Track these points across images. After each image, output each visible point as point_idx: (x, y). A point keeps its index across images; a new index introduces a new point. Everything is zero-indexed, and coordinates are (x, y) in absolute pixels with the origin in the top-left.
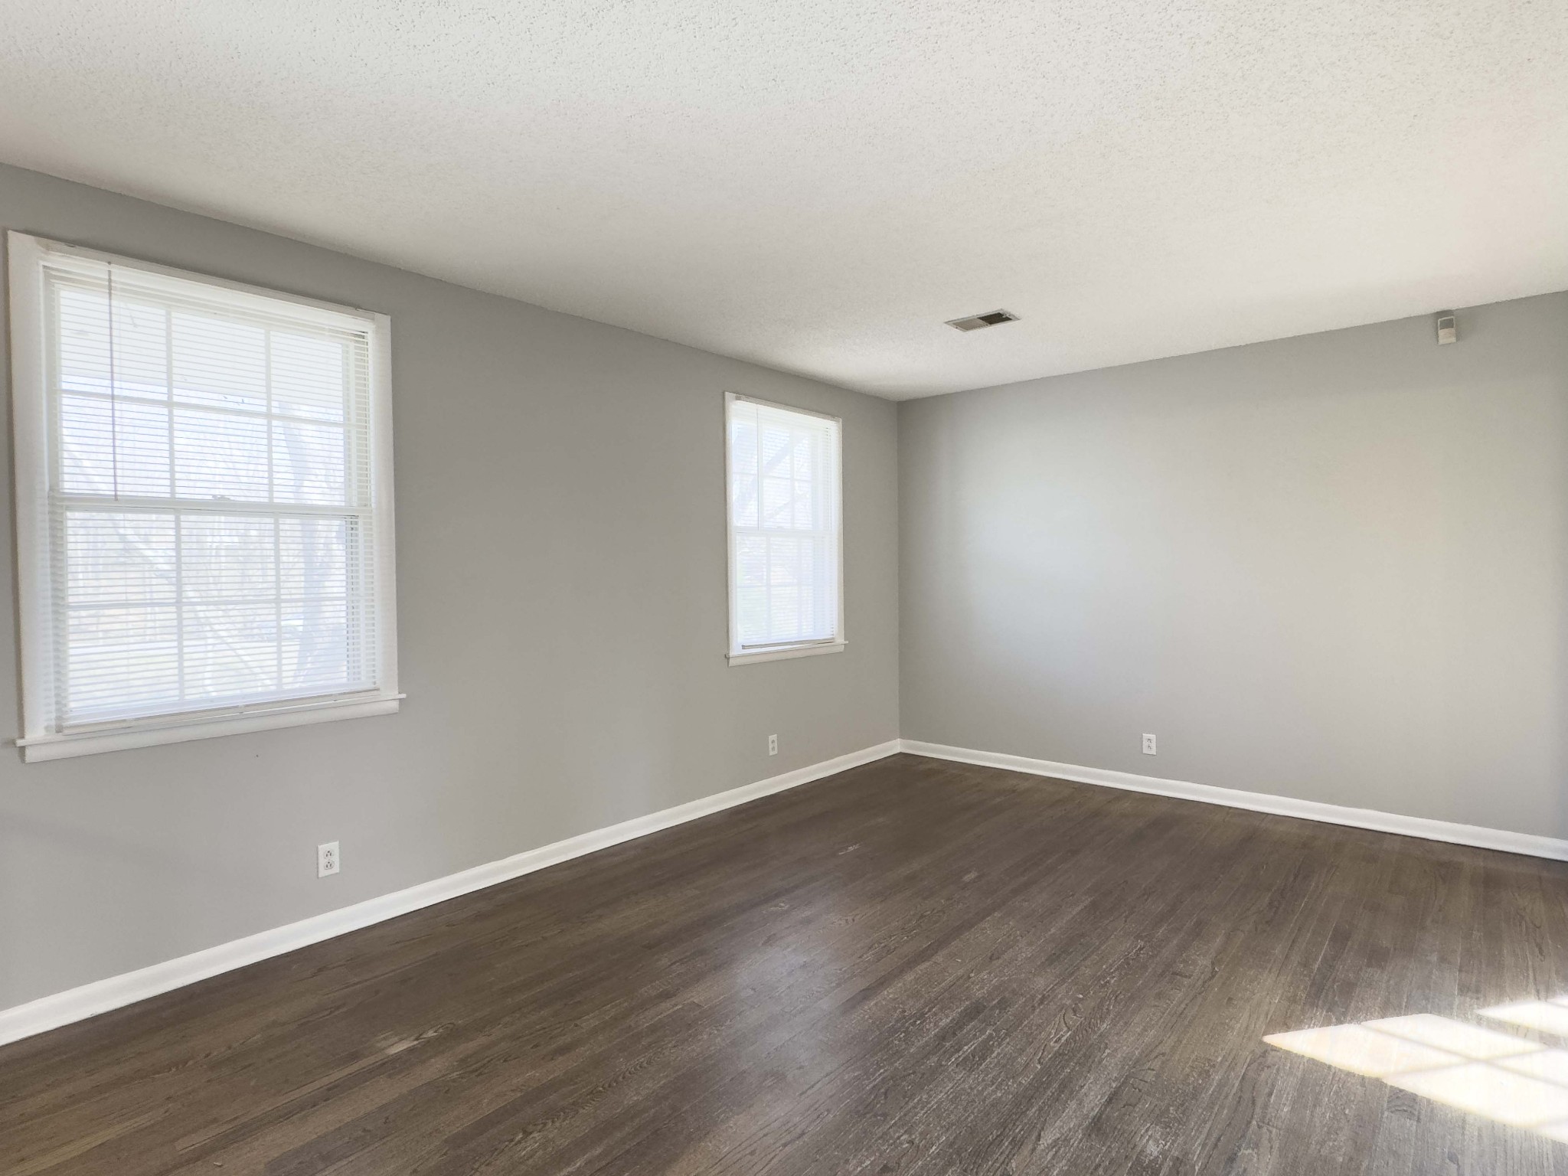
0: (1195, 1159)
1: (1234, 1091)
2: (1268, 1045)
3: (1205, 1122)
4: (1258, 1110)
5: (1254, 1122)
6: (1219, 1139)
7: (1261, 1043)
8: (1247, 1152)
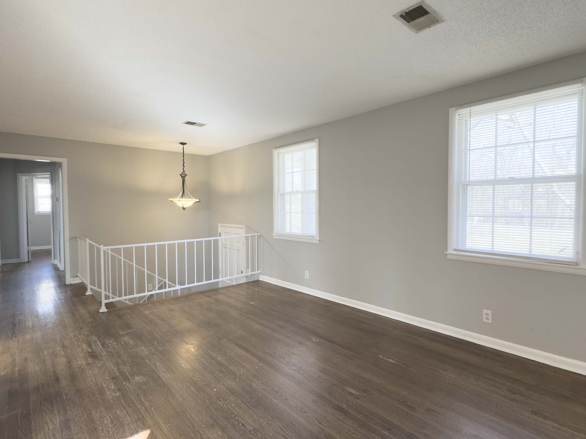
0: (127, 383)
1: (137, 404)
2: (146, 429)
3: (134, 391)
4: (126, 405)
5: (123, 402)
6: (126, 391)
7: (149, 427)
8: (117, 394)
